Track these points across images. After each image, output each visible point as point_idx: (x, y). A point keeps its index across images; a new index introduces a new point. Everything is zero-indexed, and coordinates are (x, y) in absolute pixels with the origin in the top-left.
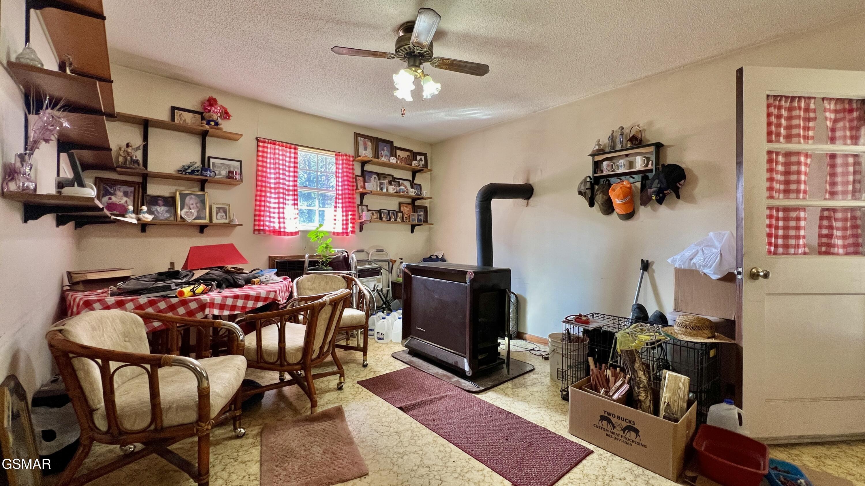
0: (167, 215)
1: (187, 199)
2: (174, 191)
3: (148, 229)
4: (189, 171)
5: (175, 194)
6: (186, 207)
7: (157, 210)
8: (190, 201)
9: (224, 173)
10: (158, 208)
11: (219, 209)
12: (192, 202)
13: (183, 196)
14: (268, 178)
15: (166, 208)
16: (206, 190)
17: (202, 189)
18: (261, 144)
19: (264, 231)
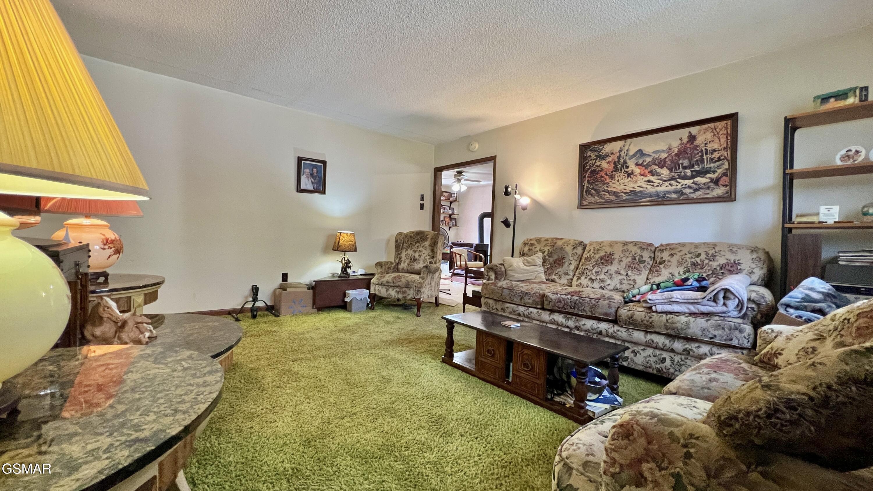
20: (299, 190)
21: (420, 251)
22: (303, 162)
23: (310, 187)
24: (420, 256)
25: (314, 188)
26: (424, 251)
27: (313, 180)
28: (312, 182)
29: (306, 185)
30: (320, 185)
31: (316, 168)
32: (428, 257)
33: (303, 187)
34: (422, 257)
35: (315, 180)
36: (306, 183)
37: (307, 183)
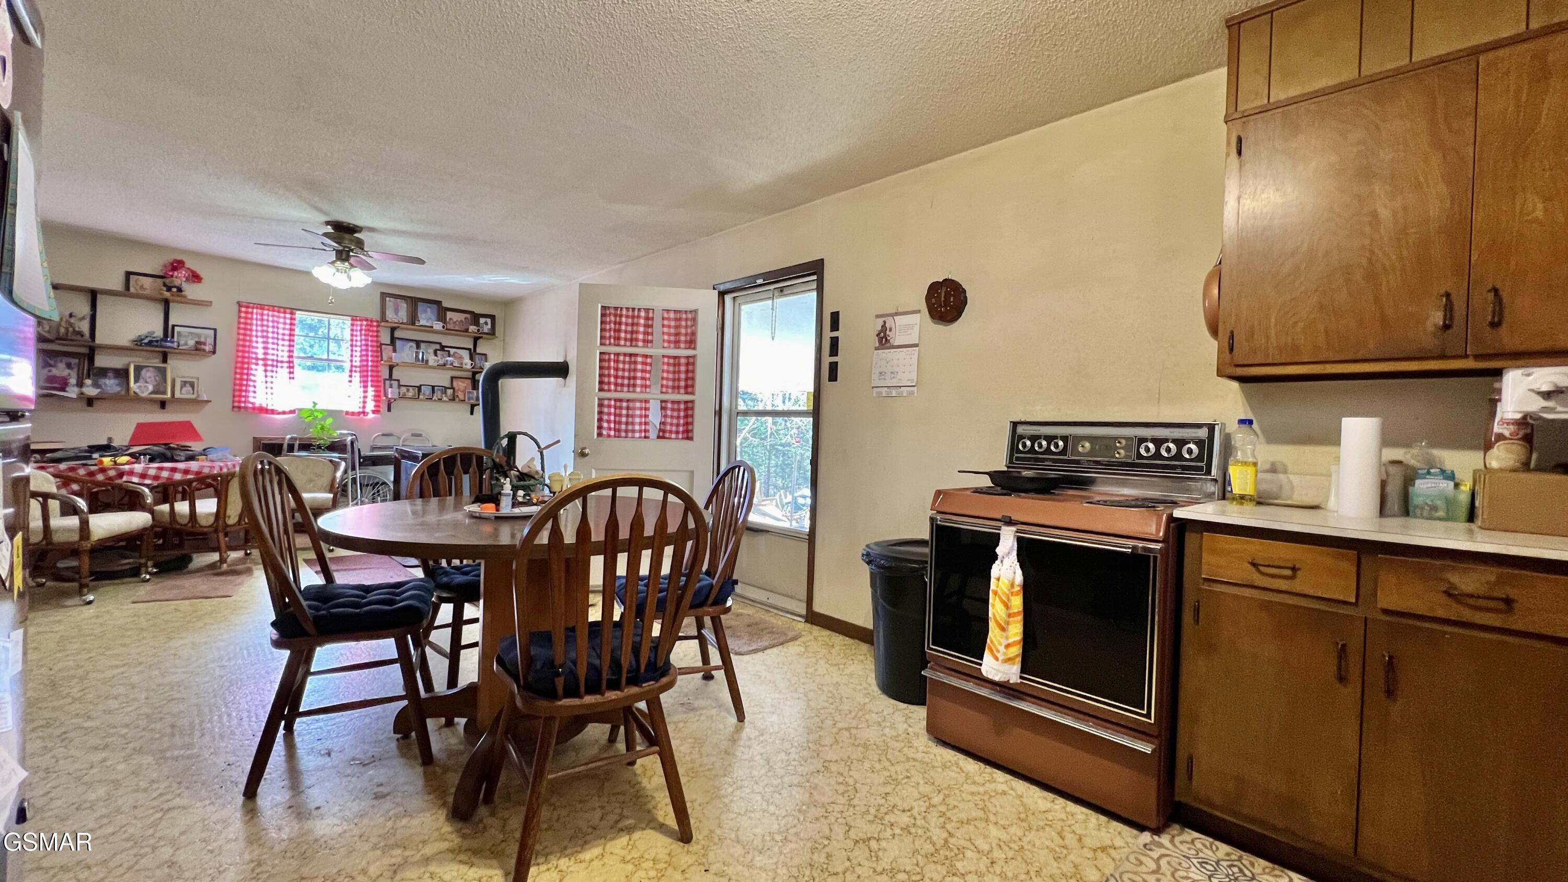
0: (118, 389)
1: (143, 372)
2: (127, 362)
3: (96, 403)
4: (146, 341)
5: (129, 365)
6: (141, 380)
7: (105, 384)
8: (147, 374)
9: (191, 343)
10: (107, 381)
11: (184, 384)
12: (148, 374)
13: (138, 369)
14: (253, 347)
15: (116, 381)
16: (169, 361)
17: (165, 360)
18: (243, 309)
19: (246, 408)
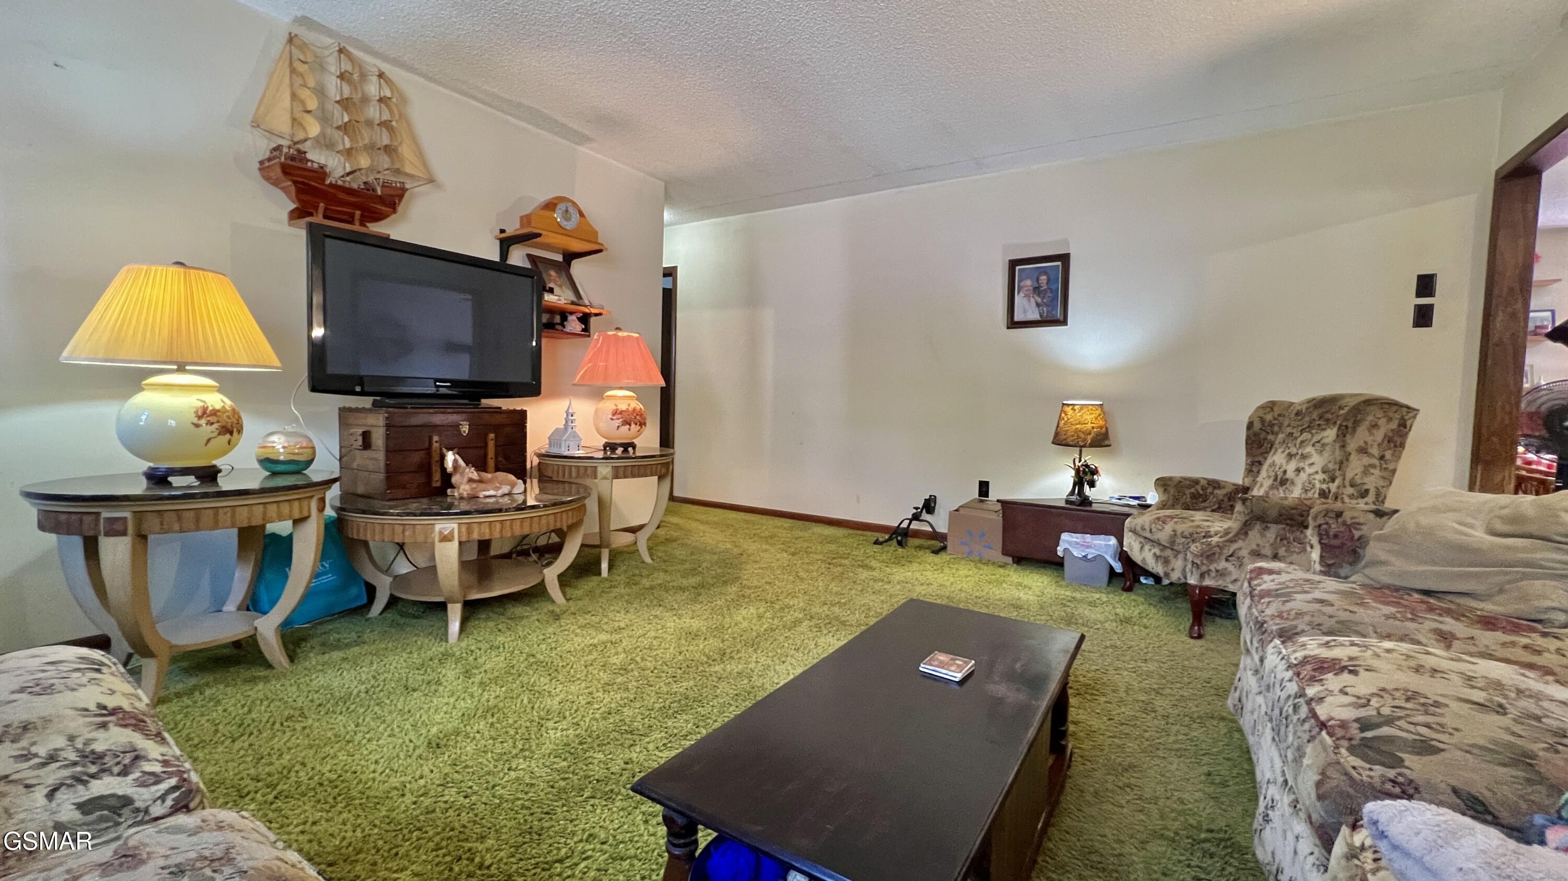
20: (1013, 324)
21: (1304, 457)
22: (1017, 268)
23: (1034, 315)
24: (1298, 471)
25: (1041, 316)
26: (1316, 458)
27: (1039, 300)
28: (1038, 305)
29: (1025, 311)
30: (1055, 308)
31: (1045, 273)
32: (1321, 476)
33: (1018, 317)
34: (1303, 476)
35: (1043, 298)
36: (1026, 309)
37: (1027, 307)
